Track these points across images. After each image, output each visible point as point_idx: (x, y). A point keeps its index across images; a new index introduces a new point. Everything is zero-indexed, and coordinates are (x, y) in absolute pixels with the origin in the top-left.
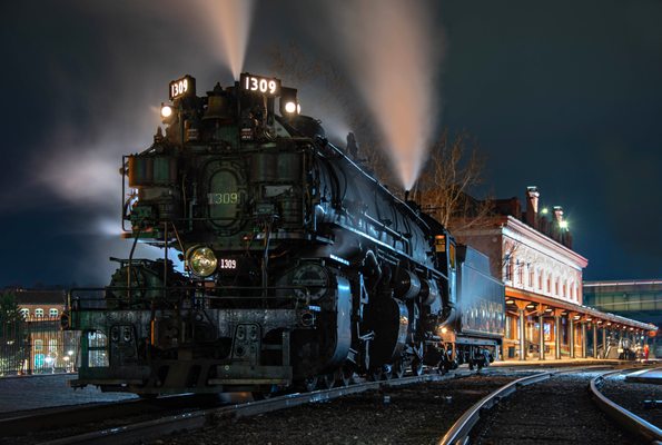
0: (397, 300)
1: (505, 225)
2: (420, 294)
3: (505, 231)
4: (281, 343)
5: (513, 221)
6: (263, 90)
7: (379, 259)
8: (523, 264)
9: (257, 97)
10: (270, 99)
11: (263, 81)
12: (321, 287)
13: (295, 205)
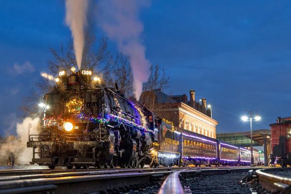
0: (132, 139)
1: (180, 106)
2: (142, 137)
3: (180, 109)
4: (92, 151)
5: (184, 105)
6: (87, 74)
7: (125, 126)
8: (188, 123)
9: (86, 76)
10: (90, 76)
11: (87, 71)
12: (104, 135)
13: (97, 109)
